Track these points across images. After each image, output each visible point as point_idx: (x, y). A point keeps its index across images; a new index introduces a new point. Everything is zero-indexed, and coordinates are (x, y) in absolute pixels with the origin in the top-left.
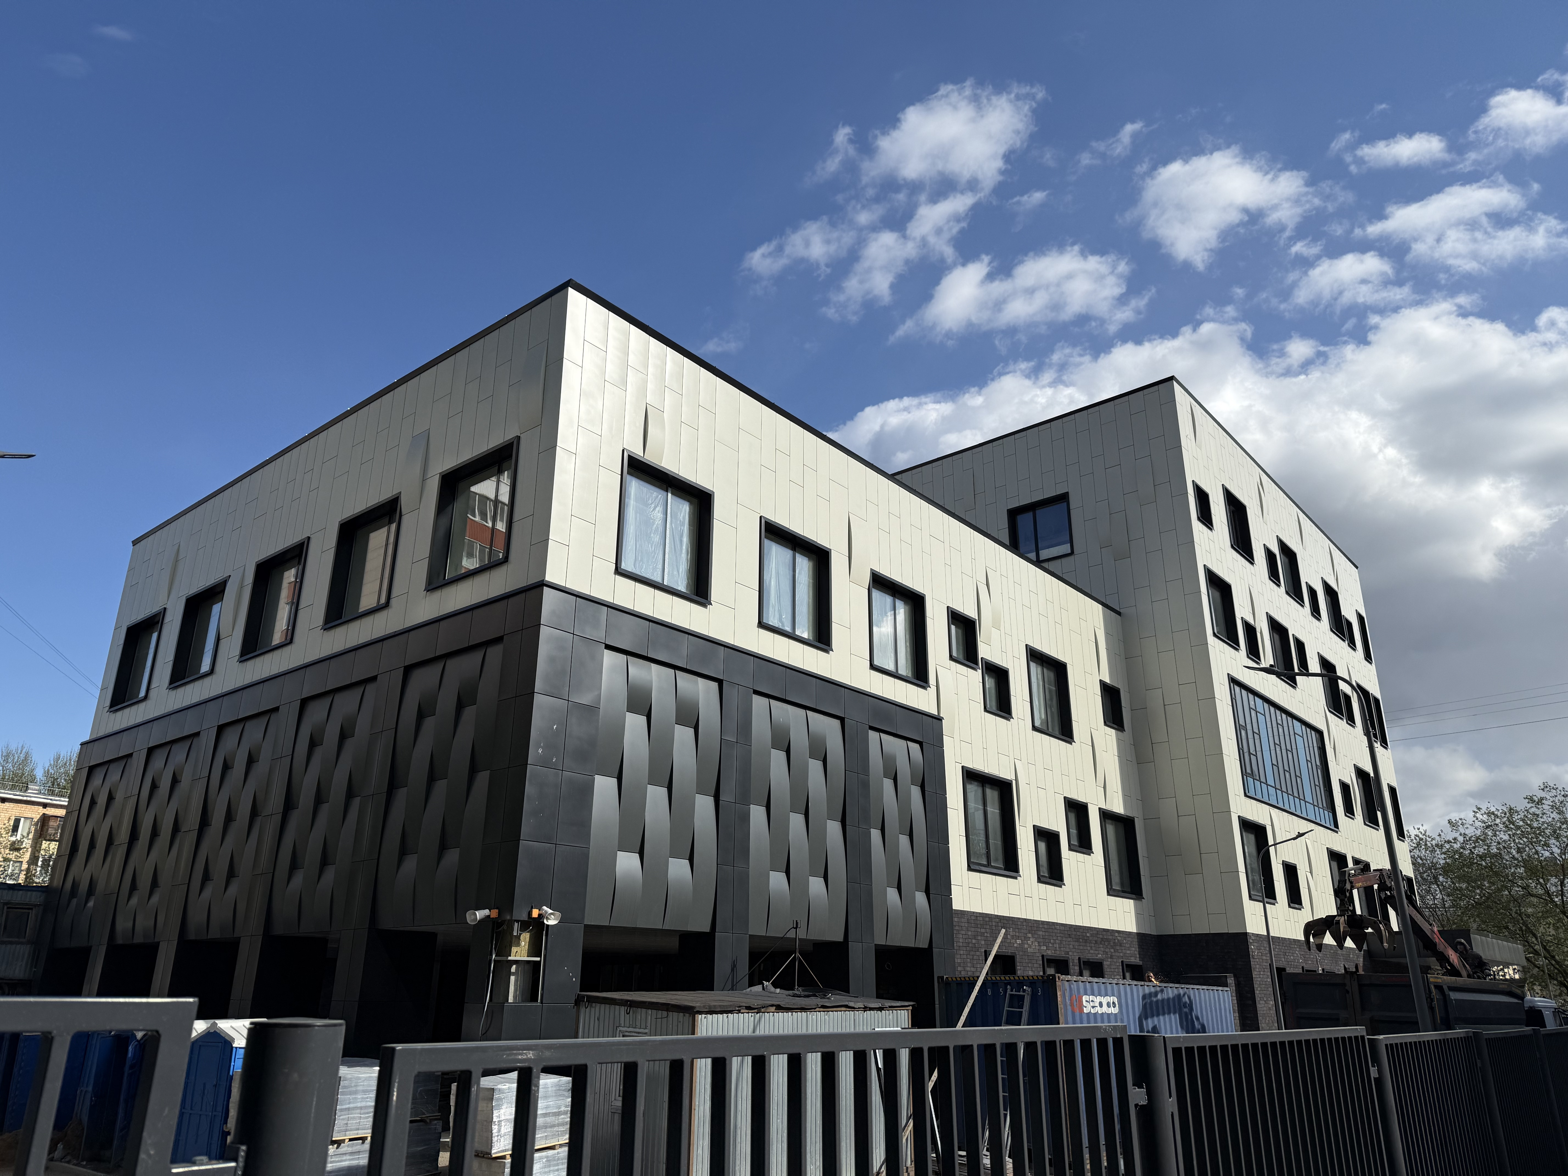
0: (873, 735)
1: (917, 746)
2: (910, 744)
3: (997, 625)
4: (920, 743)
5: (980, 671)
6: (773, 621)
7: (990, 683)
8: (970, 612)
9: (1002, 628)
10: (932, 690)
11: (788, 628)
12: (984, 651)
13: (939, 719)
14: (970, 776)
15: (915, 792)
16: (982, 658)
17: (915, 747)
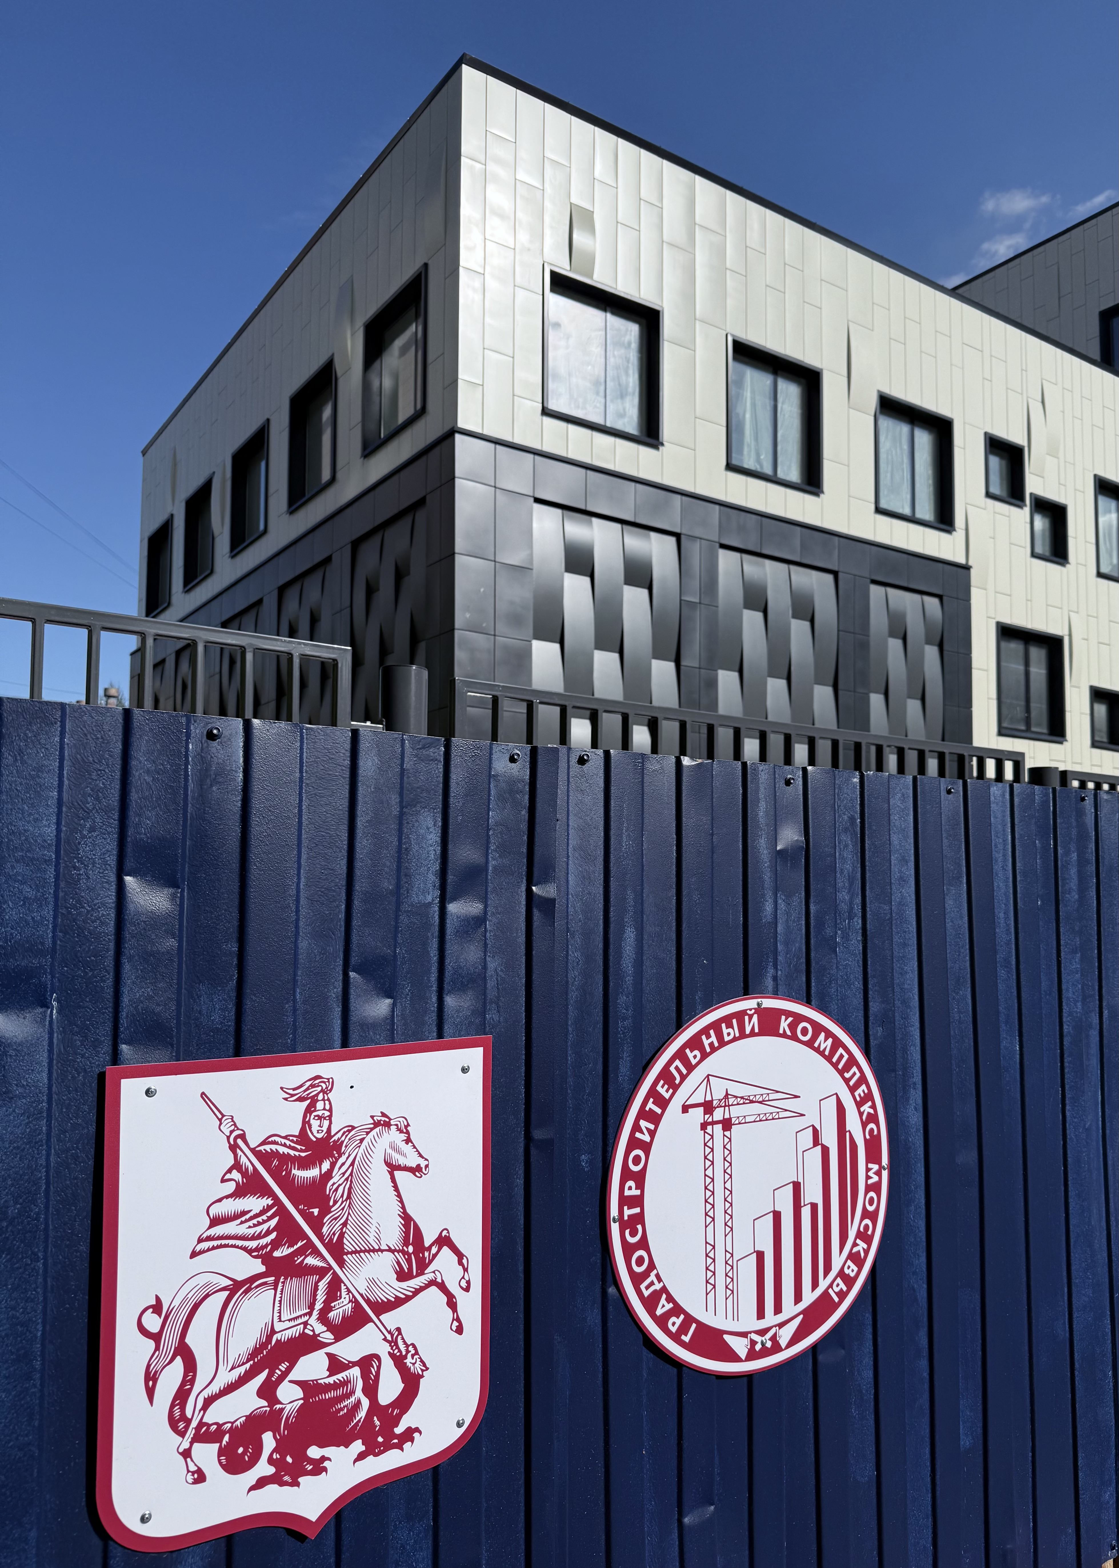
0: (876, 591)
1: (935, 601)
2: (927, 599)
3: (1053, 452)
4: (940, 597)
5: (1027, 510)
6: (749, 463)
7: (1040, 523)
8: (1017, 437)
9: (1061, 455)
10: (959, 534)
11: (768, 470)
12: (1033, 485)
13: (967, 568)
14: (1006, 632)
15: (931, 653)
16: (1031, 494)
17: (932, 603)
